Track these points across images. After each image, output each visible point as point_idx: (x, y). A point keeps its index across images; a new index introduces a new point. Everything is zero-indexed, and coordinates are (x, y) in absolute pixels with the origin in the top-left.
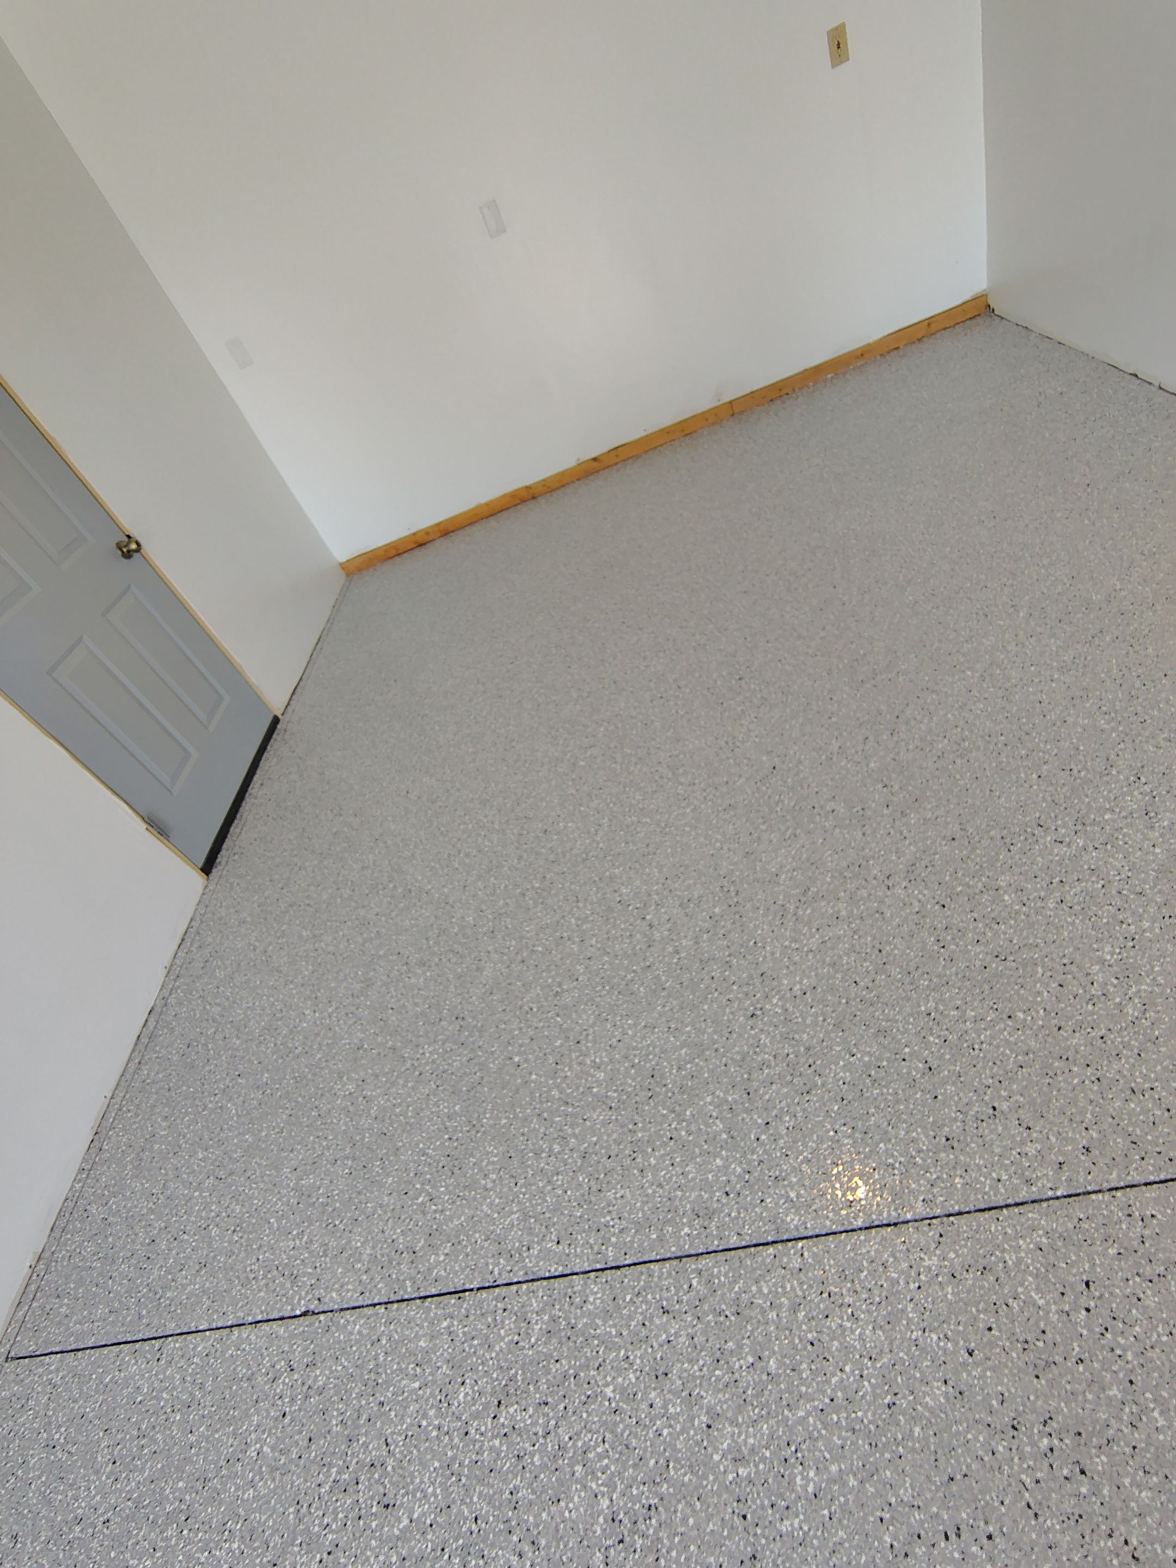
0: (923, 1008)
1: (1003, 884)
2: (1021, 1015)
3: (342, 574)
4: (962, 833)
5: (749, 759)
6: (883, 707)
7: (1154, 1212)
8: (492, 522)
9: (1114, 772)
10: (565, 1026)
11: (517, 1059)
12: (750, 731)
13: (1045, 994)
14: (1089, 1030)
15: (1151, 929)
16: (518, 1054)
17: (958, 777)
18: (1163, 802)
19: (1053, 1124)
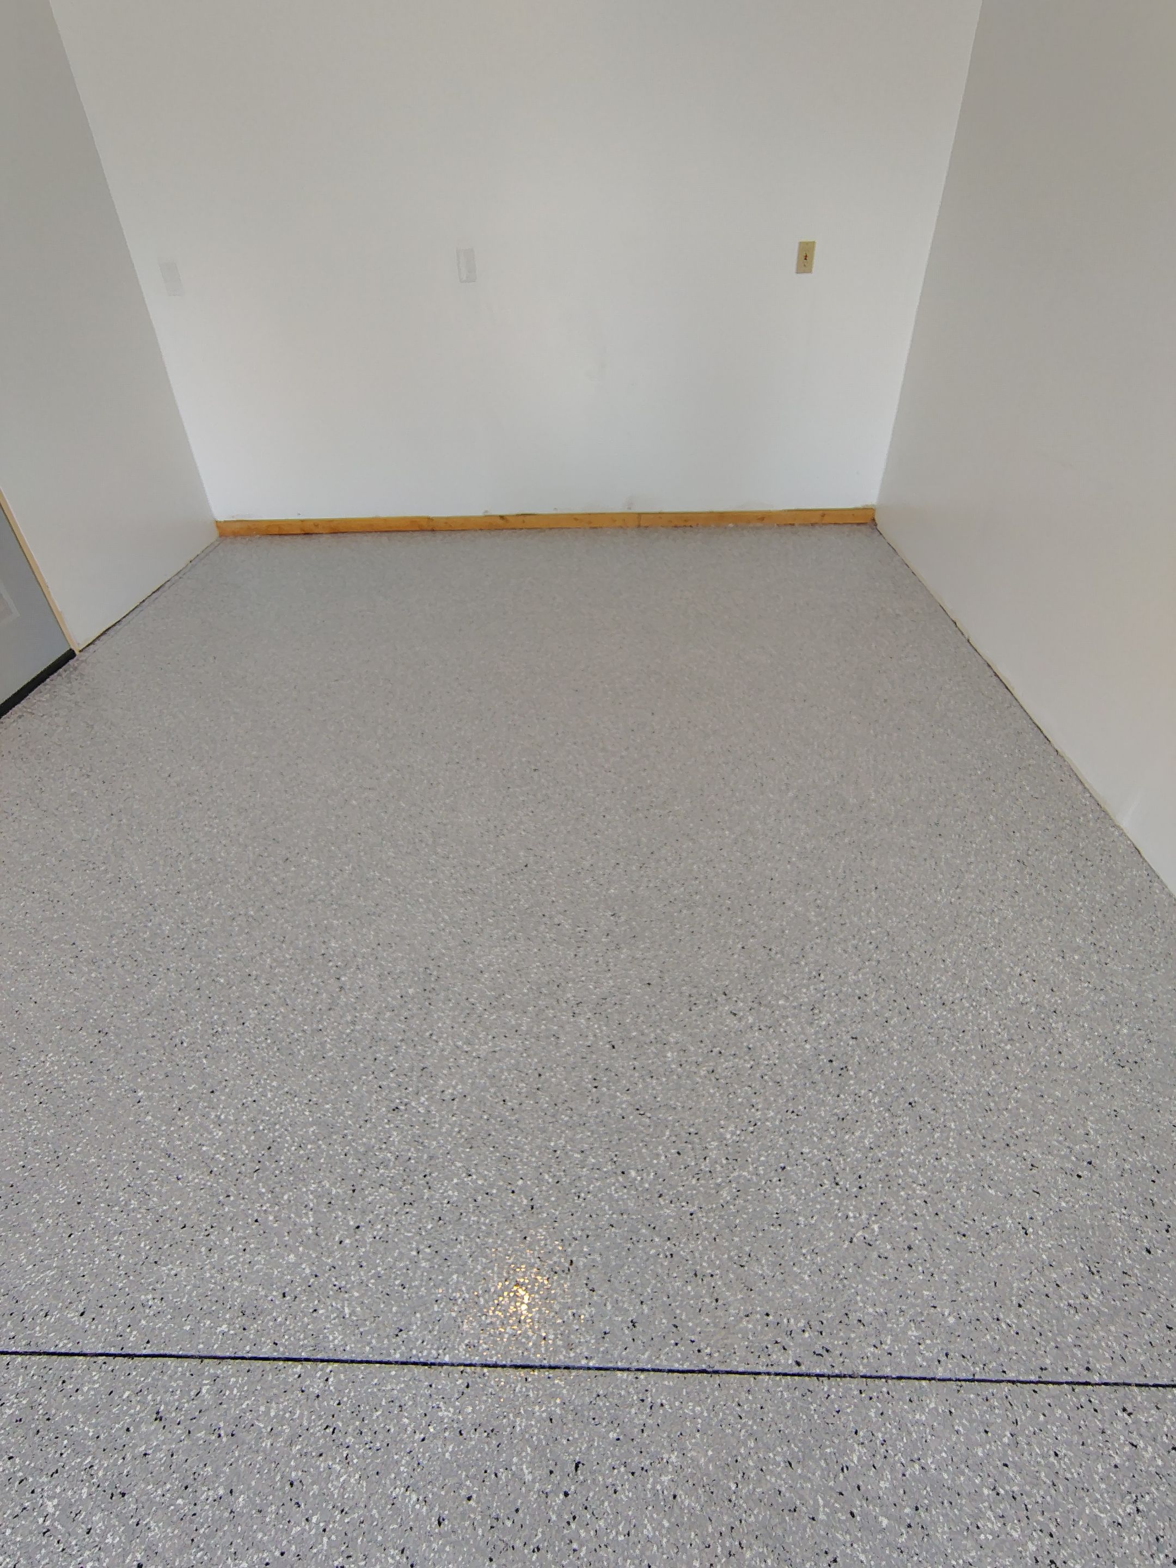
0: (552, 1144)
1: (672, 1040)
2: (633, 1173)
3: (216, 534)
4: (659, 980)
5: (507, 849)
6: (644, 840)
7: (664, 1401)
8: (384, 538)
9: (803, 963)
10: (208, 1070)
11: (140, 1094)
12: (521, 822)
13: (663, 1158)
14: (684, 1204)
15: (774, 1118)
16: (146, 1088)
17: (678, 926)
18: (830, 1002)
19: (615, 1290)
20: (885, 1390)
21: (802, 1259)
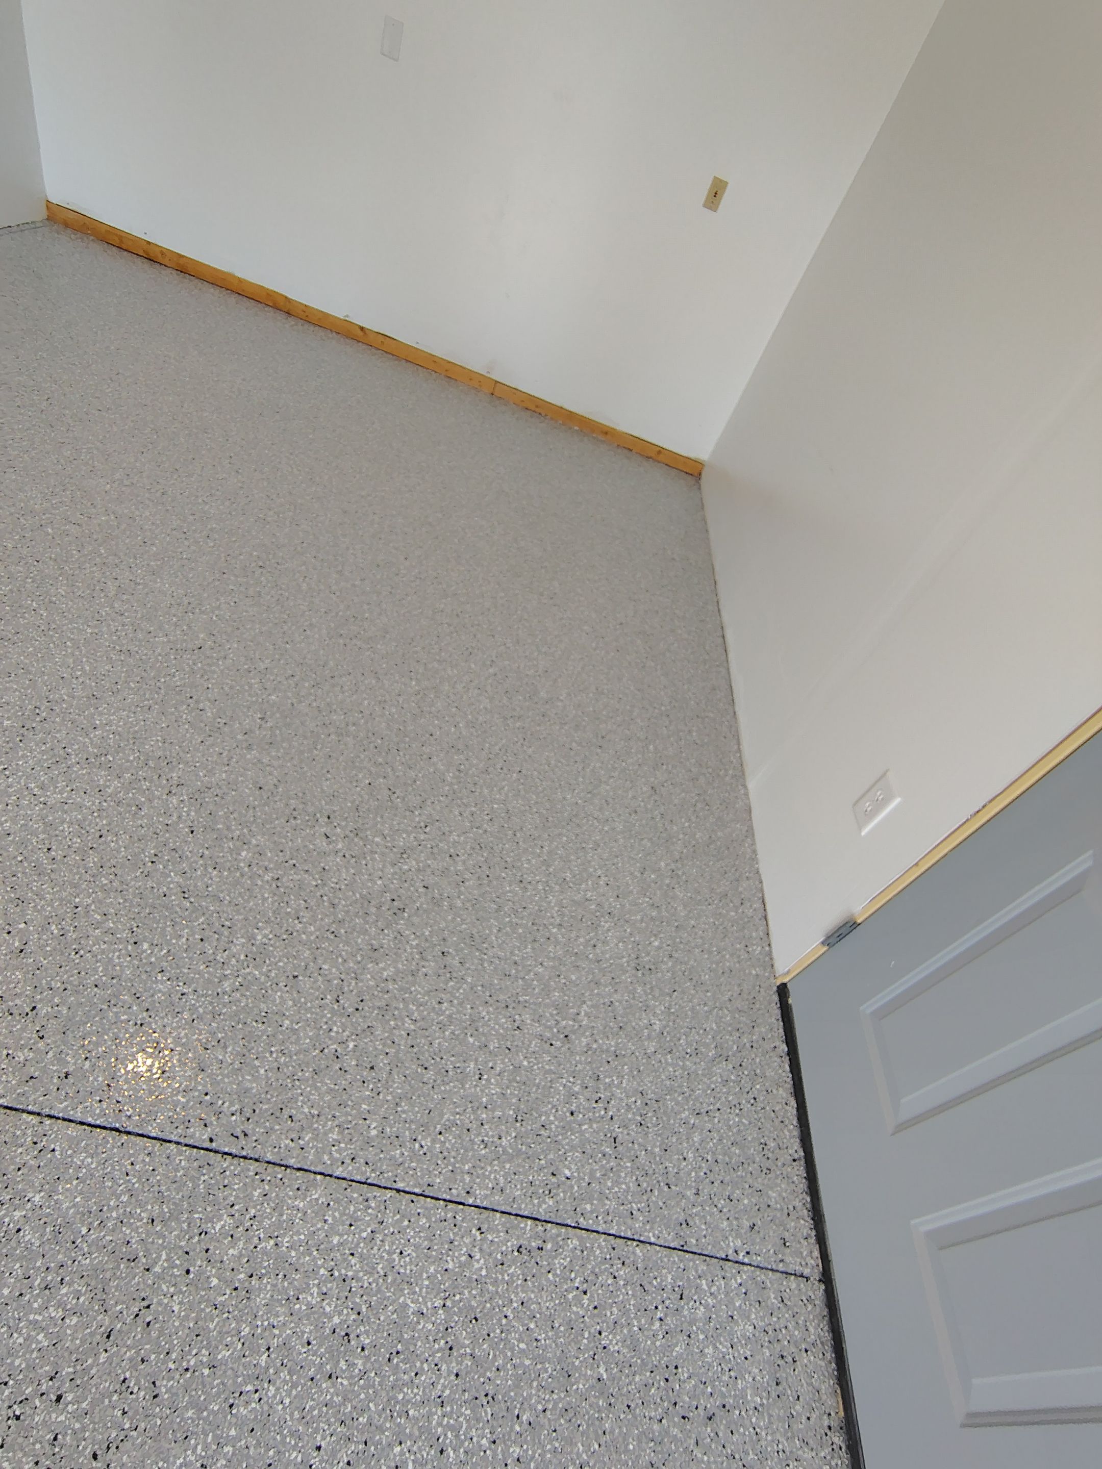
0: (77, 900)
1: (254, 842)
2: (146, 946)
4: (272, 787)
5: (190, 627)
6: (331, 663)
7: (57, 1148)
9: (417, 813)
12: (219, 608)
13: (184, 940)
14: (181, 984)
15: (311, 933)
17: (319, 747)
18: (422, 852)
19: (65, 1043)
20: (280, 1176)
21: (267, 1055)
